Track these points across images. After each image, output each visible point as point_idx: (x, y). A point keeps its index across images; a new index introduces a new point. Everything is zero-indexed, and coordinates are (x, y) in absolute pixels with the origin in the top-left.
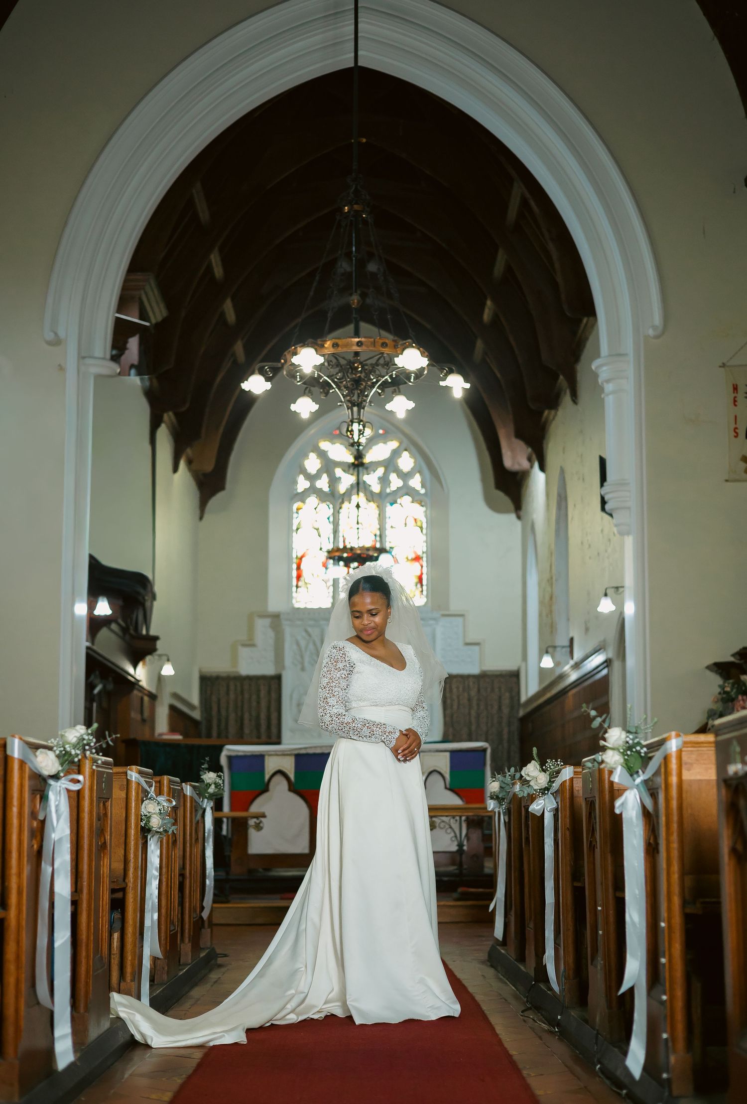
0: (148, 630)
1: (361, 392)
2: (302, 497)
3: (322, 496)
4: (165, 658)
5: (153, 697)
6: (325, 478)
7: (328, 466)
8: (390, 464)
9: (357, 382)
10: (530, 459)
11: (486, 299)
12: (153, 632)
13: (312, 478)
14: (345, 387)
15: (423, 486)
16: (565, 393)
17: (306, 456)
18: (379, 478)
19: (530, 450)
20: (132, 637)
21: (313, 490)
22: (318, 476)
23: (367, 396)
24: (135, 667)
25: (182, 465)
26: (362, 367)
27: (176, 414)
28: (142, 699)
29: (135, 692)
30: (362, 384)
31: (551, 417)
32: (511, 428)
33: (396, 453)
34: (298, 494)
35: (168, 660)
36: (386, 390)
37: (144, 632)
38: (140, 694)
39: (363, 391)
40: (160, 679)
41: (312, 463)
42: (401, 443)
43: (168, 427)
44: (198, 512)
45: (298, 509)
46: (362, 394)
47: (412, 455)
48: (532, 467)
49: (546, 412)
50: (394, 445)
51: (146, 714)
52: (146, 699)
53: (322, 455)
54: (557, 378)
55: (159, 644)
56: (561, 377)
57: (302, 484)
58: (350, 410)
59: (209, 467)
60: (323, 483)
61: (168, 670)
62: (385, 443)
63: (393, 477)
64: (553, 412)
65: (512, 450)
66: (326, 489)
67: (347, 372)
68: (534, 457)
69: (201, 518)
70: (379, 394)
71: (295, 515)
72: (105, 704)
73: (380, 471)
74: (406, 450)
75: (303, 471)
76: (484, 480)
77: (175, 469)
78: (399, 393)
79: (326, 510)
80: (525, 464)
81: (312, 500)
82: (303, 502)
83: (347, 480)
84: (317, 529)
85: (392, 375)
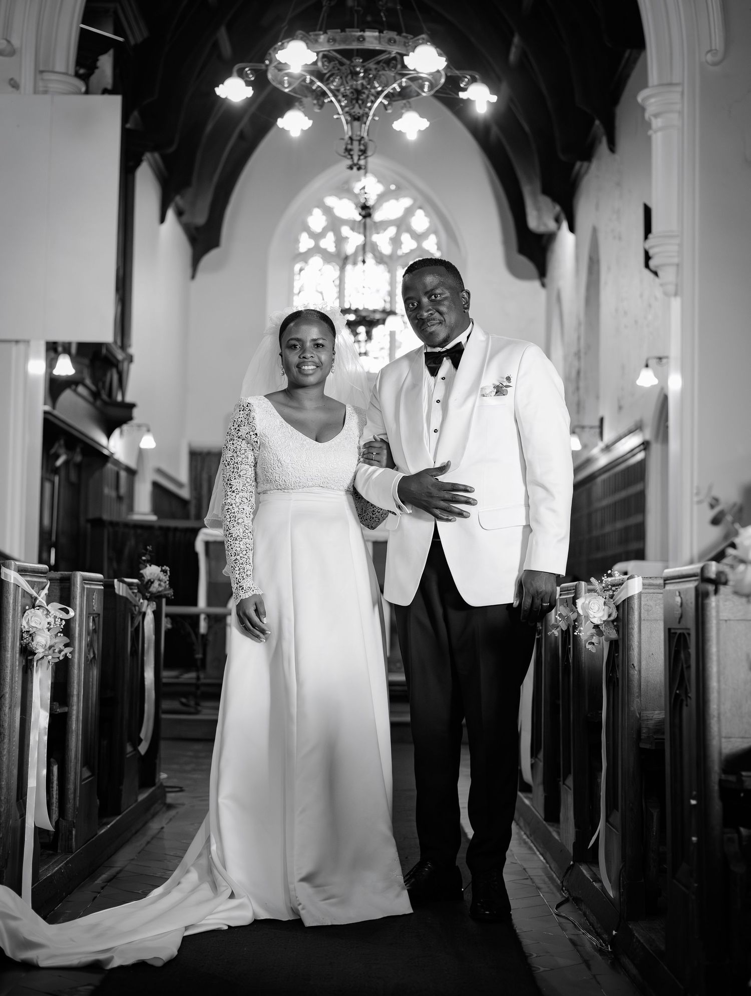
0: (123, 395)
1: (363, 103)
2: (305, 257)
3: (327, 257)
4: (144, 429)
5: (132, 473)
6: (330, 236)
7: (334, 224)
8: (402, 224)
9: (358, 92)
10: (558, 220)
11: (513, 35)
12: (129, 399)
13: (317, 237)
14: (344, 96)
15: (439, 249)
16: (600, 142)
17: (310, 213)
18: (391, 239)
19: (558, 208)
20: (105, 403)
21: (317, 250)
22: (321, 235)
23: (370, 108)
24: (109, 435)
25: (170, 214)
26: (365, 72)
27: (163, 157)
28: (118, 475)
29: (109, 466)
30: (364, 93)
31: (583, 170)
32: (538, 185)
33: (409, 212)
34: (301, 254)
35: (148, 431)
36: (394, 103)
37: (119, 398)
38: (115, 468)
39: (364, 102)
40: (141, 453)
41: (317, 220)
42: (415, 200)
43: (151, 165)
44: (189, 271)
45: (301, 270)
46: (364, 104)
47: (427, 215)
48: (559, 228)
49: (578, 164)
50: (406, 202)
51: (123, 490)
52: (123, 474)
53: (328, 211)
54: (592, 123)
55: (136, 412)
56: (597, 122)
57: (305, 243)
58: (349, 125)
59: (201, 219)
60: (328, 243)
61: (148, 442)
62: (397, 199)
63: (406, 238)
64: (585, 164)
65: (539, 209)
66: (332, 248)
67: (346, 77)
68: (563, 216)
69: (193, 277)
70: (385, 107)
71: (296, 277)
72: (73, 477)
73: (392, 231)
74: (420, 208)
75: (307, 229)
76: (506, 242)
77: (162, 219)
78: (409, 107)
79: (332, 271)
80: (552, 225)
81: (316, 261)
82: (306, 262)
83: (354, 240)
84: (321, 293)
85: (401, 83)
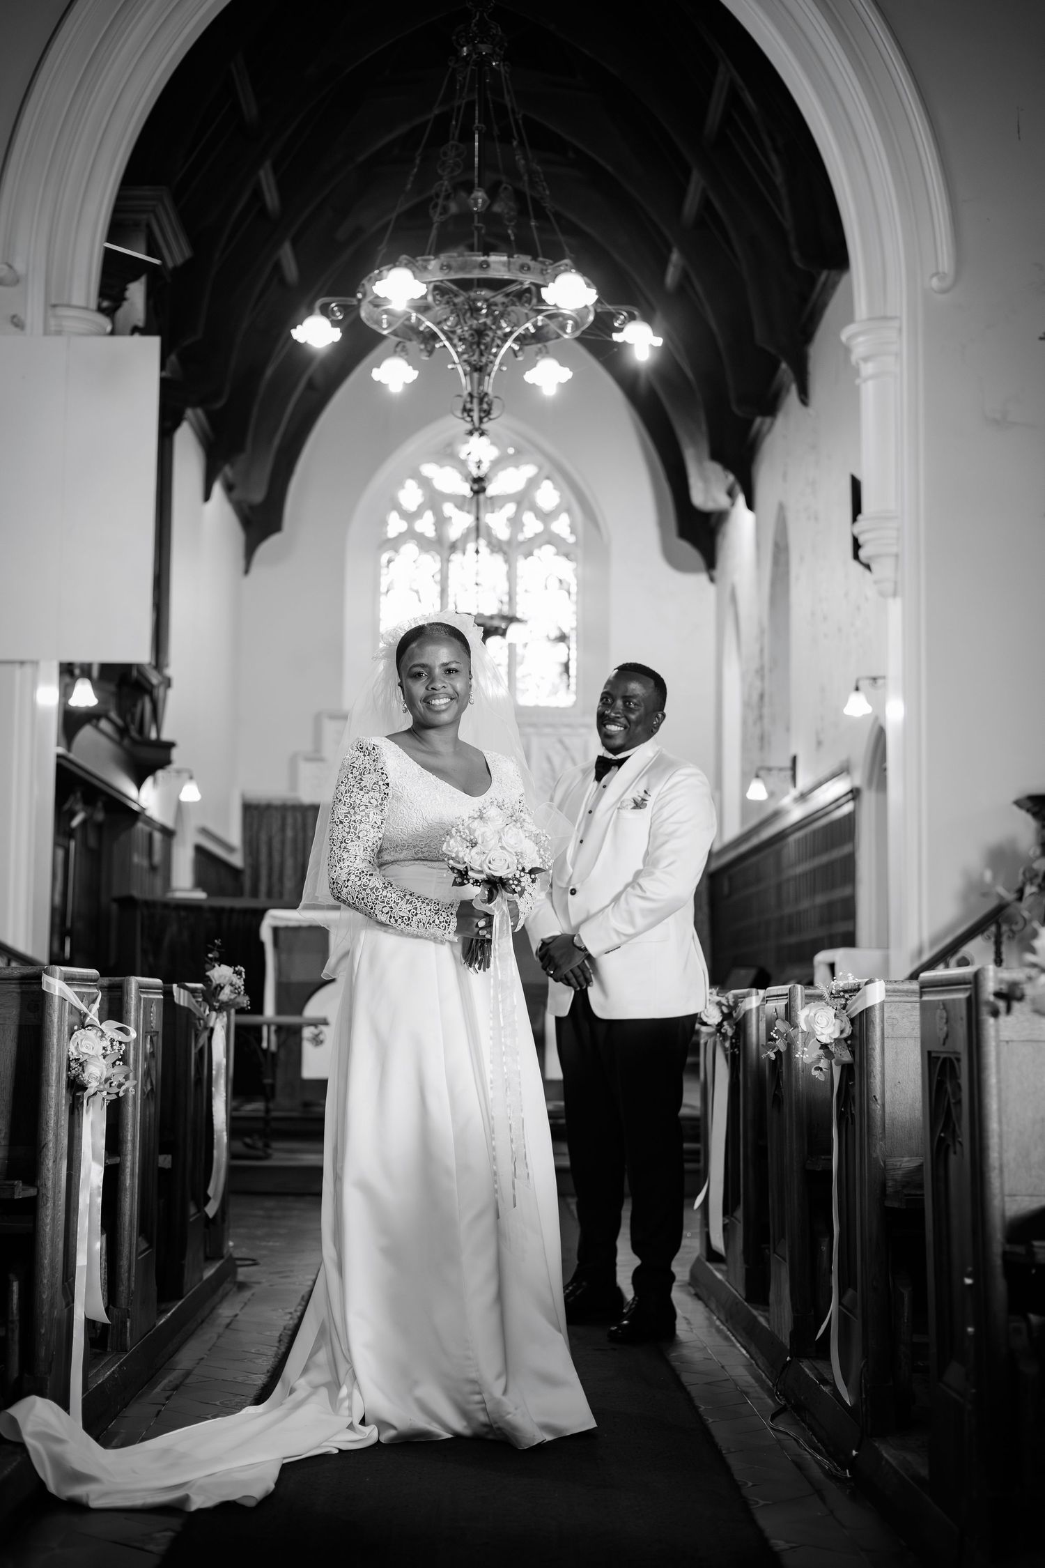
0: (158, 731)
1: (486, 348)
2: (395, 544)
3: (425, 544)
4: (186, 775)
5: (168, 834)
6: (429, 516)
7: (434, 500)
8: (523, 500)
9: (480, 333)
10: (731, 494)
11: (670, 251)
12: (166, 736)
13: (410, 517)
14: (460, 340)
15: (573, 532)
16: (788, 390)
17: (401, 485)
18: (509, 520)
19: (731, 478)
20: (134, 741)
21: (411, 534)
22: (417, 514)
23: (496, 355)
24: (139, 784)
25: (218, 489)
26: (488, 308)
27: (209, 414)
28: (150, 836)
29: (140, 825)
30: (487, 335)
31: (765, 428)
32: (705, 448)
33: (533, 483)
34: (389, 540)
35: (191, 778)
36: (527, 348)
37: (153, 735)
38: (147, 829)
39: (488, 347)
40: (180, 808)
41: (411, 495)
42: (540, 468)
43: (192, 425)
44: (241, 563)
45: (389, 561)
46: (488, 351)
47: (557, 487)
48: (733, 504)
49: (758, 420)
50: (529, 470)
51: (157, 857)
52: (157, 836)
53: (425, 483)
54: (776, 367)
55: (175, 754)
56: (784, 366)
57: (395, 525)
58: (468, 378)
59: (258, 496)
60: (426, 526)
61: (190, 793)
62: (517, 467)
63: (528, 518)
64: (768, 420)
65: (705, 480)
66: (430, 533)
67: (464, 315)
68: (738, 488)
69: (247, 571)
70: (515, 353)
71: (384, 571)
72: (92, 842)
73: (510, 509)
74: (548, 478)
75: (397, 507)
76: (662, 524)
77: (207, 496)
78: (546, 353)
79: (431, 563)
80: (722, 501)
81: (410, 549)
82: (396, 551)
83: (460, 522)
84: (417, 592)
85: (536, 321)
